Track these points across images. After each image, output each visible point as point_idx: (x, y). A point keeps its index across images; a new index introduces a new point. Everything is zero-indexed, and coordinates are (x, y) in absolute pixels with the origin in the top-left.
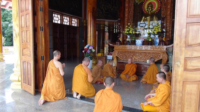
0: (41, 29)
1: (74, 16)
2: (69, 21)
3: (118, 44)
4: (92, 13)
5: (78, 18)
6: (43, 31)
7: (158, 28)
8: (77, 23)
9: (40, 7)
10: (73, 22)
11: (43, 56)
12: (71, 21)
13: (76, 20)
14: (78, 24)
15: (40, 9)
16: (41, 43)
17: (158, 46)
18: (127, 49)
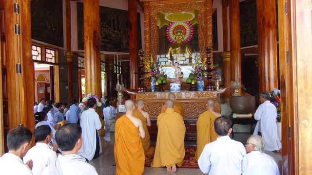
0: (17, 68)
1: (49, 45)
2: (41, 54)
3: (142, 91)
4: (94, 40)
5: (57, 49)
6: (20, 72)
8: (55, 57)
10: (48, 56)
11: (22, 125)
12: (44, 53)
13: (53, 52)
14: (57, 59)
16: (18, 98)
17: (206, 92)
18: (158, 98)
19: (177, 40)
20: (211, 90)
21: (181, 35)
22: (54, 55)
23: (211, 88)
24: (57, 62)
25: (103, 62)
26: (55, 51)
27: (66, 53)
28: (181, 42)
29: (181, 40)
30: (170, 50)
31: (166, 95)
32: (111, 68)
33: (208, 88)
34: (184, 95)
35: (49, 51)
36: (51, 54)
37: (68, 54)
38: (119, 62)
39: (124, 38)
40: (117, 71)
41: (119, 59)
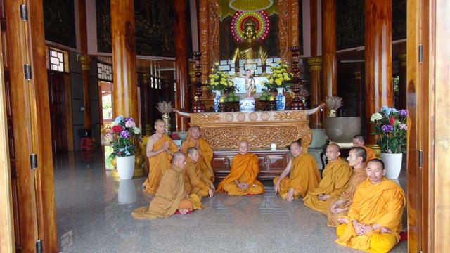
0: (26, 72)
1: (55, 44)
3: (199, 111)
4: (126, 35)
5: (66, 50)
6: (31, 78)
7: (282, 73)
8: (64, 63)
9: (21, 6)
10: (53, 60)
11: (36, 156)
14: (67, 66)
15: (22, 12)
16: (27, 116)
17: (291, 112)
18: (222, 121)
19: (247, 38)
20: (299, 109)
21: (253, 31)
22: (61, 60)
23: (299, 107)
24: (67, 70)
26: (63, 54)
27: (79, 57)
28: (253, 41)
29: (252, 37)
30: (236, 52)
31: (234, 117)
32: (145, 81)
33: (294, 107)
34: (260, 116)
35: (54, 53)
36: (57, 58)
37: (82, 58)
39: (166, 35)
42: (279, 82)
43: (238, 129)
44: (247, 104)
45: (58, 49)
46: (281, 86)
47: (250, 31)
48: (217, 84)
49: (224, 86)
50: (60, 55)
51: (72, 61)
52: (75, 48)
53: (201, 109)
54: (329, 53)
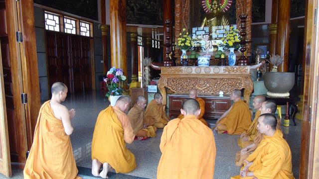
1: (83, 18)
2: (76, 28)
4: (119, 10)
5: (91, 22)
6: (22, 41)
7: (234, 36)
8: (90, 30)
10: (82, 29)
12: (78, 27)
14: (92, 32)
16: (19, 67)
17: (237, 67)
18: (184, 73)
19: (213, 9)
20: (244, 65)
21: (218, 4)
22: (88, 29)
23: (244, 63)
24: (92, 36)
25: (140, 36)
26: (89, 24)
27: (100, 26)
28: (218, 12)
29: (217, 9)
30: (204, 20)
31: (193, 70)
32: (148, 43)
33: (241, 63)
34: (213, 70)
35: (83, 24)
36: (85, 27)
37: (102, 27)
38: (157, 36)
39: (160, 9)
40: (155, 46)
41: (157, 33)
42: (231, 44)
43: (195, 79)
44: (203, 60)
45: (86, 21)
46: (232, 47)
47: (215, 4)
48: (183, 45)
49: (188, 46)
50: (87, 26)
51: (95, 30)
52: (97, 20)
53: (169, 64)
54: (283, 20)
